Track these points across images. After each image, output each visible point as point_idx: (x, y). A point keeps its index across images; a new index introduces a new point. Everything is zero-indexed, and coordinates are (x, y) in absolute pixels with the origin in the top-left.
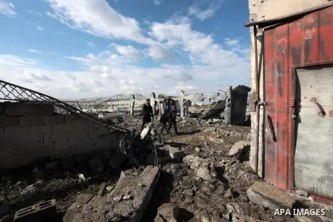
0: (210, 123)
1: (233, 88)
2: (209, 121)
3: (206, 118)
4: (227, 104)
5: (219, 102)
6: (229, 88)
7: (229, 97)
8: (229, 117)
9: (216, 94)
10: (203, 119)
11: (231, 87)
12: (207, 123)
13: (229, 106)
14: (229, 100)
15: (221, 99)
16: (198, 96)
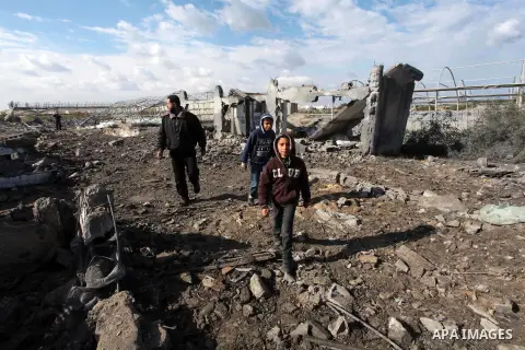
0: (329, 150)
1: (385, 71)
2: (329, 144)
3: (323, 138)
4: (369, 108)
5: (352, 103)
6: (376, 69)
7: (375, 92)
8: (371, 137)
9: (346, 86)
10: (317, 139)
11: (382, 67)
12: (324, 148)
13: (372, 113)
14: (373, 100)
15: (354, 98)
16: (305, 91)
